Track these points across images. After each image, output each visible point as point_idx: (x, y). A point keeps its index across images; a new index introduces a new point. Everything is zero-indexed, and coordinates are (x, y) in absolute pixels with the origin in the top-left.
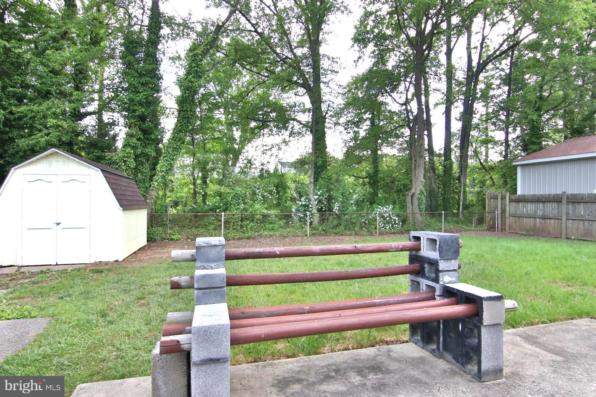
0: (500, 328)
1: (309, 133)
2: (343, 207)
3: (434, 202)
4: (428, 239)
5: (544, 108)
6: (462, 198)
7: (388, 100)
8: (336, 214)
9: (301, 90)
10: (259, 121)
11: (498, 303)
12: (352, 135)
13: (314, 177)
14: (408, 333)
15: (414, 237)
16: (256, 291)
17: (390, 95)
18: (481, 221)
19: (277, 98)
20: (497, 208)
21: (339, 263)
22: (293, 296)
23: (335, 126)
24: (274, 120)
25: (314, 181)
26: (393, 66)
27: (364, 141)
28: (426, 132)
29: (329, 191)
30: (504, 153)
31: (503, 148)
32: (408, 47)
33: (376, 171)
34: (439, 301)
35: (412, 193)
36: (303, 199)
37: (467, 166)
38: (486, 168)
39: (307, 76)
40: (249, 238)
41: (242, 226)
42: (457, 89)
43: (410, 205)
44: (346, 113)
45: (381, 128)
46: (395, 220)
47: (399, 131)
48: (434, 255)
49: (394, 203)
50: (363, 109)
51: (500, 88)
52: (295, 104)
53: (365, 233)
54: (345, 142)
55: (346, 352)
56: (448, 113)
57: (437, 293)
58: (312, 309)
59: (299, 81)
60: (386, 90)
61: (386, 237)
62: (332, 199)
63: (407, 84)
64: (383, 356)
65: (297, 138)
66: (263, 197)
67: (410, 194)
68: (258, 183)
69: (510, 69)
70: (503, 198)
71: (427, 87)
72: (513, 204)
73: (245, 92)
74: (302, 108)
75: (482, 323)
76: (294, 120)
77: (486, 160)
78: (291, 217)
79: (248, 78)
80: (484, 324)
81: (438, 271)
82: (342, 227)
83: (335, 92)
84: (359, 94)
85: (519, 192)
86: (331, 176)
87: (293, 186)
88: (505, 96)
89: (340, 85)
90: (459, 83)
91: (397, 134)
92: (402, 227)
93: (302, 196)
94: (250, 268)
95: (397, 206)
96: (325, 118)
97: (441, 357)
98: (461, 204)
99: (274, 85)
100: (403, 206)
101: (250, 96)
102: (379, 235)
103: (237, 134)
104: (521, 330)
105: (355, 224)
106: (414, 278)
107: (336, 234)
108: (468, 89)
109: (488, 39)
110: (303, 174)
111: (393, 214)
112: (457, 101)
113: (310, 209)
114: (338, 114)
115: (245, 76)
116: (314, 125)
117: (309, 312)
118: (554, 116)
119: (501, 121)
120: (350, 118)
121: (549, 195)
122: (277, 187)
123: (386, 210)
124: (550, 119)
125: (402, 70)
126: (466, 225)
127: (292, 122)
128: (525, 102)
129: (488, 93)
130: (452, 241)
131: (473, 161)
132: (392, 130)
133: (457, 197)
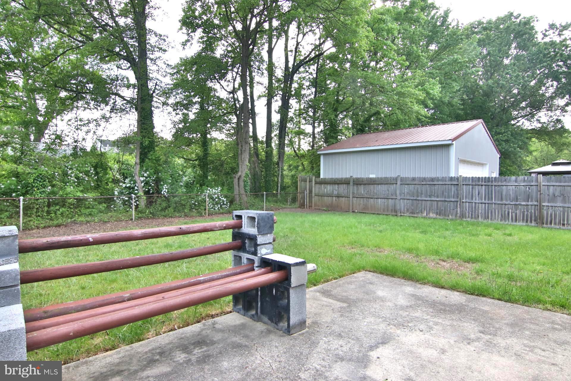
0: (304, 287)
1: (134, 110)
2: (172, 189)
3: (257, 184)
4: (248, 217)
5: (340, 109)
6: (280, 181)
7: (217, 86)
8: (165, 197)
9: (125, 64)
10: (72, 91)
11: (302, 268)
12: (180, 117)
13: (140, 158)
14: (231, 304)
15: (237, 216)
16: (67, 285)
17: (218, 82)
18: (294, 200)
19: (95, 67)
20: (306, 189)
21: (167, 246)
22: (114, 285)
23: (163, 105)
24: (91, 93)
25: (141, 162)
26: (221, 55)
27: (193, 123)
28: (251, 121)
29: (156, 172)
30: (311, 144)
31: (311, 140)
32: (234, 39)
33: (206, 153)
34: (257, 271)
35: (238, 176)
36: (127, 181)
37: (284, 153)
38: (298, 156)
39: (132, 49)
40: (58, 226)
41: (48, 213)
42: (277, 85)
43: (237, 187)
44: (174, 93)
45: (210, 113)
46: (223, 201)
47: (227, 117)
48: (253, 231)
49: (223, 185)
50: (192, 92)
51: (309, 89)
52: (117, 78)
53: (194, 214)
54: (175, 123)
55: (171, 333)
56: (269, 105)
57: (256, 264)
58: (133, 296)
59: (122, 53)
60: (215, 77)
61: (215, 218)
62: (160, 182)
63: (235, 74)
64: (208, 329)
65: (119, 114)
66: (77, 178)
67: (237, 177)
68: (70, 163)
69: (317, 73)
70: (310, 181)
71: (252, 79)
72: (318, 186)
73: (52, 55)
74: (126, 82)
75: (290, 286)
76: (117, 94)
77: (299, 149)
78: (114, 201)
79: (56, 39)
80: (292, 286)
81: (256, 245)
82: (171, 210)
83: (162, 71)
84: (189, 77)
85: (322, 176)
86: (159, 157)
87: (116, 166)
88: (312, 96)
89: (168, 65)
90: (278, 80)
91: (225, 120)
92: (229, 207)
93: (126, 178)
94: (59, 260)
95: (225, 188)
96: (152, 96)
97: (259, 320)
98: (279, 185)
99: (92, 53)
100: (231, 188)
101: (59, 62)
102: (209, 215)
103: (42, 104)
104: (320, 287)
105: (185, 205)
106: (236, 253)
107: (165, 216)
108: (285, 86)
109: (301, 45)
110: (128, 154)
111: (221, 195)
112: (276, 96)
113: (136, 191)
114: (167, 93)
115: (52, 37)
116: (139, 102)
117: (129, 299)
118: (346, 116)
119: (310, 117)
120: (178, 100)
121: (342, 178)
122: (95, 167)
123: (216, 191)
124: (343, 119)
125: (229, 60)
126: (283, 204)
127: (113, 97)
128: (327, 102)
129: (300, 92)
130: (268, 218)
131: (289, 149)
132: (220, 115)
133: (276, 179)
